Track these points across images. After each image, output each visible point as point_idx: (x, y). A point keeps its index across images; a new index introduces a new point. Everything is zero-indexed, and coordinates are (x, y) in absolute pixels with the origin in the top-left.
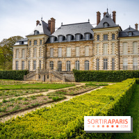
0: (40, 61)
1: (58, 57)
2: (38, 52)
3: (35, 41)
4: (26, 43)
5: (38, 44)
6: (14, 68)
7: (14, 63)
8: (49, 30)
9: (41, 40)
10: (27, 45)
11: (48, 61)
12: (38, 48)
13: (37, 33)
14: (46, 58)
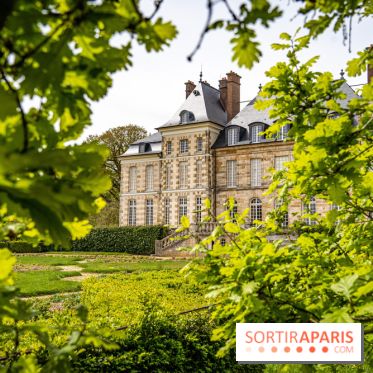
0: (198, 200)
1: (249, 188)
2: (192, 172)
3: (184, 142)
4: (156, 148)
5: (192, 150)
6: (124, 222)
7: (124, 205)
8: (224, 109)
9: (200, 140)
10: (160, 155)
11: (221, 198)
12: (192, 161)
13: (188, 117)
14: (215, 189)
